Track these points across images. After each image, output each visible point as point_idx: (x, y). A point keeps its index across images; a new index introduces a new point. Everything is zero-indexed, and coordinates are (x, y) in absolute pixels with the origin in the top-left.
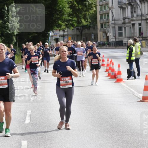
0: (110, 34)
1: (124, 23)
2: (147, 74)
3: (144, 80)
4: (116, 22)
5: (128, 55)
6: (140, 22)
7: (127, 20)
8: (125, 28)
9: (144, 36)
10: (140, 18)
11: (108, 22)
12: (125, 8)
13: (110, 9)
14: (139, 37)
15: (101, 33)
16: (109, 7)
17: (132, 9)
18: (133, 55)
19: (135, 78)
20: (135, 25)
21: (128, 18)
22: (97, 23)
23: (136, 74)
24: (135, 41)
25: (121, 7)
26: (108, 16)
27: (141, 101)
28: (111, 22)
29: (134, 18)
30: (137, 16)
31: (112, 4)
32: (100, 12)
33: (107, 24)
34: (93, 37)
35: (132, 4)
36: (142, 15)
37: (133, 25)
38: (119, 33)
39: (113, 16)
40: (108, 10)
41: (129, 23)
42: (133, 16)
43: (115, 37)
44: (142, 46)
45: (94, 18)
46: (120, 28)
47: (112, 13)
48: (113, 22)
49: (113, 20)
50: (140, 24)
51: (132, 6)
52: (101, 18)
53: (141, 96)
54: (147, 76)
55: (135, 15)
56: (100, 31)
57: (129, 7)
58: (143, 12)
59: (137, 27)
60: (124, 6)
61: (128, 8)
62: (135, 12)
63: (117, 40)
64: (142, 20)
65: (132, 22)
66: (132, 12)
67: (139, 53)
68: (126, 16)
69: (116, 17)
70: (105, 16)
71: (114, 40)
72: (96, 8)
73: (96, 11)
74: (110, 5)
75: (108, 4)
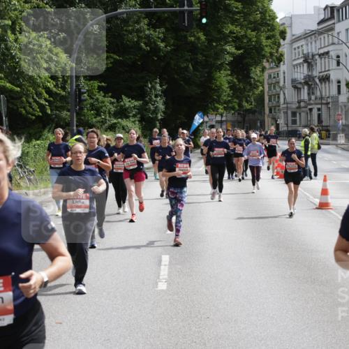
0: (281, 121)
1: (299, 107)
2: (325, 174)
3: (322, 181)
4: (289, 105)
5: (303, 149)
6: (319, 106)
7: (302, 104)
8: (300, 114)
9: (324, 124)
10: (320, 102)
11: (279, 106)
12: (300, 89)
13: (281, 89)
14: (318, 126)
15: (270, 119)
16: (280, 87)
17: (309, 90)
18: (310, 149)
19: (311, 178)
20: (313, 110)
21: (303, 101)
22: (264, 106)
23: (313, 174)
24: (312, 130)
25: (295, 87)
26: (279, 97)
27: (317, 208)
28: (282, 106)
29: (312, 102)
30: (316, 98)
31: (284, 82)
32: (268, 92)
33: (277, 108)
34: (259, 124)
35: (310, 83)
36: (322, 98)
37: (311, 110)
38: (292, 120)
39: (285, 99)
40: (278, 90)
41: (306, 107)
42: (310, 99)
43: (287, 124)
44: (320, 137)
45: (260, 99)
46: (294, 114)
47: (284, 94)
48: (285, 106)
49: (284, 103)
50: (319, 110)
51: (309, 86)
52: (270, 100)
53: (317, 201)
54: (325, 176)
55: (313, 97)
56: (268, 116)
57: (306, 87)
58: (324, 94)
59: (315, 112)
60: (299, 86)
61: (304, 88)
62: (313, 93)
63: (290, 129)
64: (322, 104)
65: (310, 107)
66: (309, 94)
67: (316, 146)
68: (302, 98)
69: (288, 100)
70: (275, 97)
71: (285, 128)
72: (263, 87)
73: (263, 92)
74: (282, 83)
75: (278, 83)
